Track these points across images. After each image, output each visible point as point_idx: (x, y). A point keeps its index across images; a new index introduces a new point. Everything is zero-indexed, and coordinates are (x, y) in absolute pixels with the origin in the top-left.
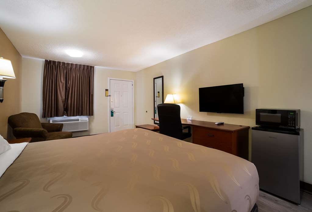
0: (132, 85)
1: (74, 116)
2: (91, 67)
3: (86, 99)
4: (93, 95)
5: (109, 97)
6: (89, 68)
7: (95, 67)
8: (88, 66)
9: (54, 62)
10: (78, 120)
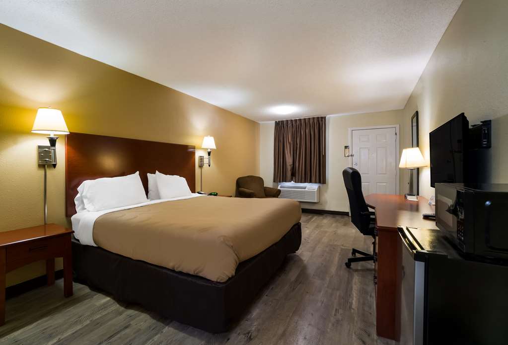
0: (396, 134)
1: (301, 182)
2: (322, 118)
3: (315, 162)
4: (324, 156)
5: (350, 157)
6: (320, 119)
7: (327, 117)
8: (318, 118)
9: (282, 122)
10: (305, 188)
